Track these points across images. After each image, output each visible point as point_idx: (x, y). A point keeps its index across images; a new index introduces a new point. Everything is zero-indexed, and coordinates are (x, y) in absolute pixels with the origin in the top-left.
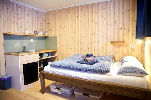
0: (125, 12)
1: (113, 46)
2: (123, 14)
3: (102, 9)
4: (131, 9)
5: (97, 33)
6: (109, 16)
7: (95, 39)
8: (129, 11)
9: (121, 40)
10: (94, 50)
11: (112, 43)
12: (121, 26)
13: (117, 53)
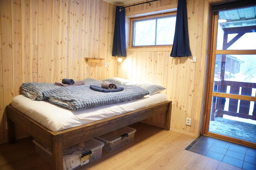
0: (102, 19)
1: (87, 65)
2: (100, 20)
3: (75, 2)
4: (108, 18)
5: (65, 41)
6: (84, 17)
7: (62, 51)
8: (105, 19)
9: (97, 57)
10: (61, 72)
11: (87, 60)
12: (97, 38)
13: (93, 75)
